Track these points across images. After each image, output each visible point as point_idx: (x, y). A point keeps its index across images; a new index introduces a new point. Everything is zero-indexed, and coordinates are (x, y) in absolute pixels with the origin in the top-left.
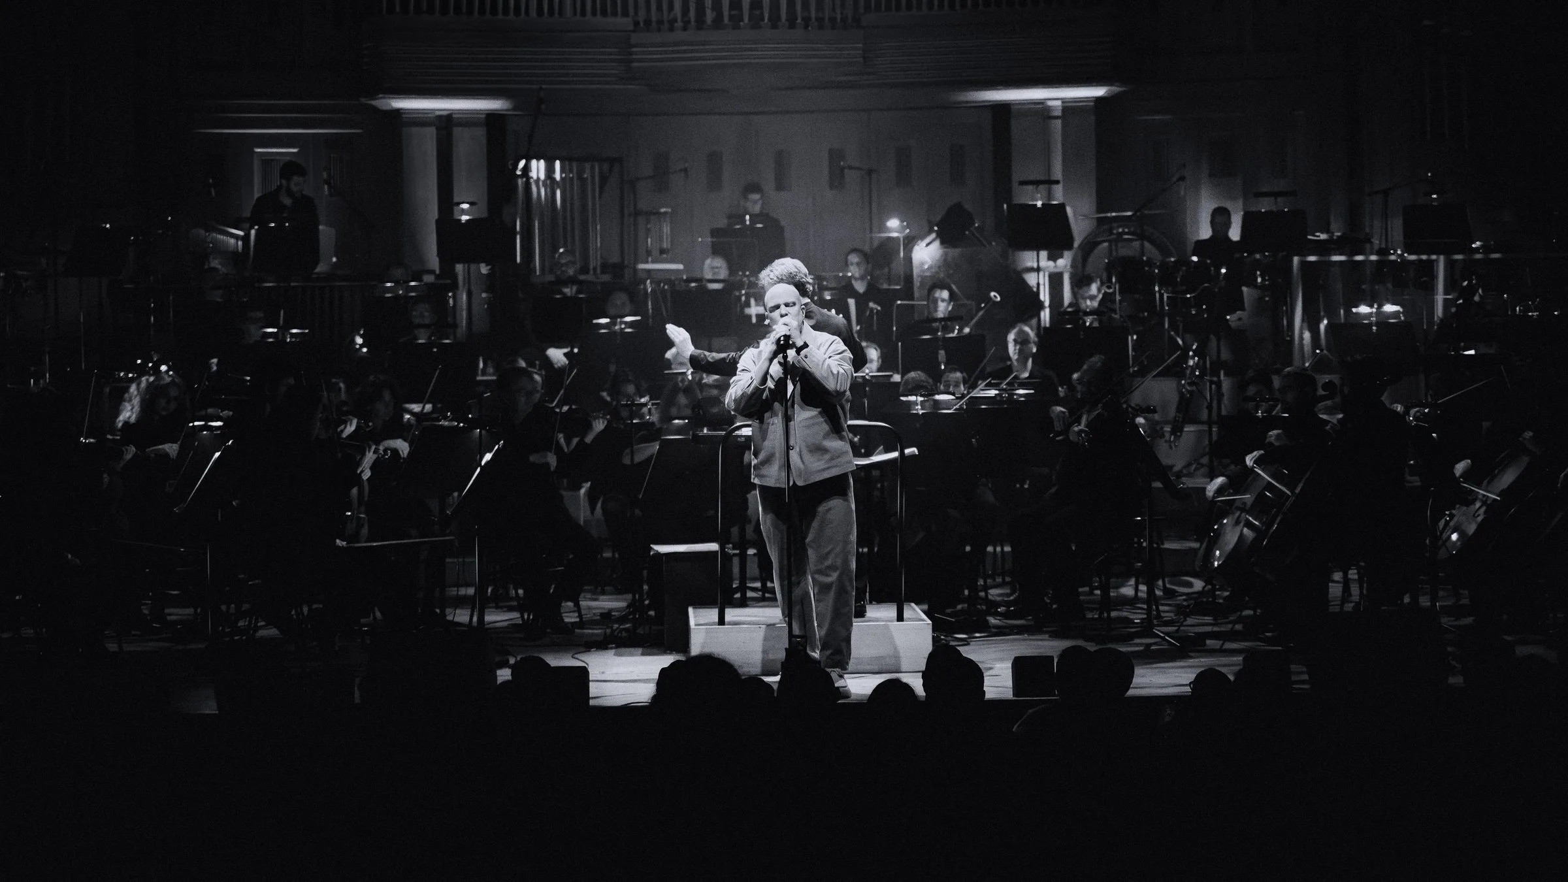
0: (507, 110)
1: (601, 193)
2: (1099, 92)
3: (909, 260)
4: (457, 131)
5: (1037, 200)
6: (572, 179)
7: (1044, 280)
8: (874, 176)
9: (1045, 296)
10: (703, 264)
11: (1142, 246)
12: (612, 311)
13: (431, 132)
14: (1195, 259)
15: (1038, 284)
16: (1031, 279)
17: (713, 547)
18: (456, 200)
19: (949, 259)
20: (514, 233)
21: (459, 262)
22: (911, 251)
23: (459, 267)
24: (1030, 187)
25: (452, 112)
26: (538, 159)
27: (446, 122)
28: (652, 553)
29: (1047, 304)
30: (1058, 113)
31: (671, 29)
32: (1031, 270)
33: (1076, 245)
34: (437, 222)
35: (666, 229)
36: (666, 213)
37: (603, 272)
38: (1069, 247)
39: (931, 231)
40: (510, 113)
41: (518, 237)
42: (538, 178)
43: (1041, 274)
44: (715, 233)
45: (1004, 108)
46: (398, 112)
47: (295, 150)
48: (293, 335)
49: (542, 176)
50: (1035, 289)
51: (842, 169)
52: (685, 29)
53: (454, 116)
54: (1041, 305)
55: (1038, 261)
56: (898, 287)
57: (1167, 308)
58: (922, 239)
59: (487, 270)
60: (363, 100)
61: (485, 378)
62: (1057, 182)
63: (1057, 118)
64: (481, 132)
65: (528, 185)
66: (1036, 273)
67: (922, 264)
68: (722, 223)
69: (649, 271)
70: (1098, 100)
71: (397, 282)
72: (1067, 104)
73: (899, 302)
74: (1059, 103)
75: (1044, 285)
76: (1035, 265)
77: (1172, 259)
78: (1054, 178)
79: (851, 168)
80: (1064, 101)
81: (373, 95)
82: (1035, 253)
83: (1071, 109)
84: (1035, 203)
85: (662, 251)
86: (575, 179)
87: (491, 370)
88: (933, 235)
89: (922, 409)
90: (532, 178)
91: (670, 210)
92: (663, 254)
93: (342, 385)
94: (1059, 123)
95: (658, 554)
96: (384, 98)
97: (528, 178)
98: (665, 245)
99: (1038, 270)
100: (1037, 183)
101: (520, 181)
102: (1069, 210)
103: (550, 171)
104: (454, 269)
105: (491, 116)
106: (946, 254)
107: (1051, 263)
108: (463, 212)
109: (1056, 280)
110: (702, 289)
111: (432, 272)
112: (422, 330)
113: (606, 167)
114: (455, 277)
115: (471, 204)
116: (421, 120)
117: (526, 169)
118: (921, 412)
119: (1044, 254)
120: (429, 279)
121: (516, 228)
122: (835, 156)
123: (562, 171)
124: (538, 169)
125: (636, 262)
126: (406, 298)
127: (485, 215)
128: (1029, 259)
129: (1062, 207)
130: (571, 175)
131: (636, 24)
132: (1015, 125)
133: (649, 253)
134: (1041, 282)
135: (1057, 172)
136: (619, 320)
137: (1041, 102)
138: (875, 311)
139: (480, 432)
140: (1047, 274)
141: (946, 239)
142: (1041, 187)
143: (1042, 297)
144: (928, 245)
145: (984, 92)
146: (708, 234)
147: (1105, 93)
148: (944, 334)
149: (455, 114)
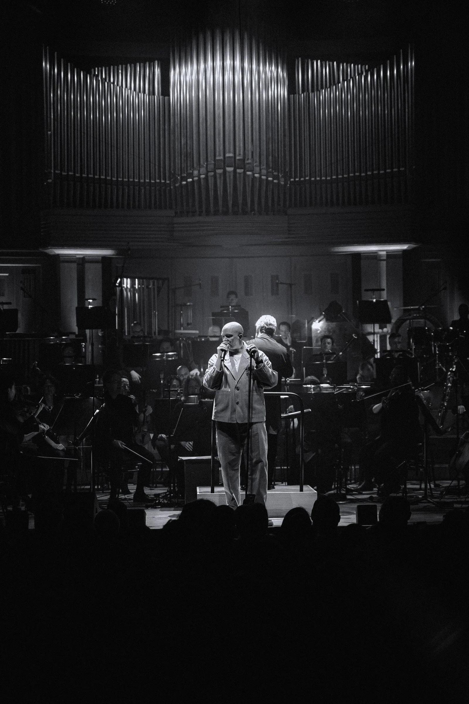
0: (113, 255)
1: (158, 294)
2: (405, 247)
3: (310, 329)
4: (87, 265)
5: (374, 299)
6: (143, 288)
7: (377, 338)
8: (293, 286)
9: (377, 347)
10: (208, 329)
11: (425, 322)
12: (161, 351)
13: (74, 266)
14: (451, 328)
15: (374, 340)
16: (371, 338)
17: (210, 457)
18: (86, 297)
19: (330, 328)
20: (115, 315)
21: (87, 329)
22: (312, 324)
23: (88, 331)
24: (369, 292)
25: (84, 256)
26: (127, 278)
27: (82, 261)
28: (179, 460)
29: (379, 351)
30: (385, 258)
31: (193, 216)
32: (370, 334)
33: (393, 321)
34: (77, 308)
35: (190, 313)
36: (189, 305)
37: (159, 334)
38: (389, 322)
39: (321, 314)
40: (114, 256)
41: (117, 316)
42: (127, 287)
43: (375, 335)
44: (214, 314)
45: (358, 255)
46: (58, 255)
47: (7, 275)
48: (4, 361)
49: (129, 286)
50: (372, 343)
51: (277, 284)
52: (200, 215)
53: (86, 258)
54: (375, 352)
55: (374, 329)
56: (305, 341)
57: (437, 352)
58: (317, 319)
59: (102, 334)
60: (40, 250)
61: (99, 385)
62: (384, 290)
63: (384, 260)
64: (99, 266)
65: (122, 291)
66: (373, 335)
67: (317, 330)
68: (218, 310)
69: (182, 334)
70: (404, 251)
71: (56, 337)
72: (388, 253)
73: (305, 347)
74: (385, 253)
75: (377, 341)
76: (373, 331)
77: (440, 329)
78: (382, 288)
79: (281, 283)
80: (387, 251)
81: (46, 246)
82: (372, 325)
83: (390, 255)
84: (372, 300)
85: (188, 324)
86: (145, 288)
87: (102, 381)
88: (322, 317)
89: (313, 391)
90: (124, 287)
91: (192, 304)
92: (189, 326)
93: (29, 388)
94: (385, 262)
95: (182, 460)
96: (51, 248)
97: (122, 287)
98: (189, 322)
99: (374, 333)
100: (373, 290)
101: (118, 288)
102: (389, 303)
103: (133, 284)
104: (85, 332)
105: (104, 258)
106: (328, 325)
107: (380, 331)
108: (89, 303)
109: (383, 338)
110: (207, 341)
111: (74, 333)
112: (68, 359)
113: (161, 282)
114: (85, 335)
115: (93, 299)
116: (70, 260)
117: (121, 283)
118: (313, 392)
119: (377, 326)
120: (72, 337)
121: (116, 312)
122: (275, 278)
123: (139, 284)
124: (127, 283)
125: (175, 329)
126: (61, 344)
127: (100, 305)
128: (369, 328)
129: (386, 302)
130: (143, 286)
131: (176, 213)
132: (363, 263)
133: (181, 325)
134: (376, 339)
135: (384, 285)
136: (165, 354)
137: (376, 252)
138: (293, 352)
139: (94, 398)
140: (378, 335)
141: (328, 319)
142: (376, 292)
143: (376, 347)
144: (319, 321)
145: (347, 247)
146: (211, 314)
147: (408, 247)
148: (327, 361)
149: (86, 257)
